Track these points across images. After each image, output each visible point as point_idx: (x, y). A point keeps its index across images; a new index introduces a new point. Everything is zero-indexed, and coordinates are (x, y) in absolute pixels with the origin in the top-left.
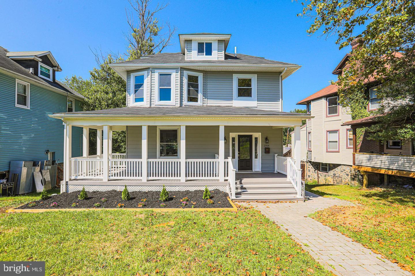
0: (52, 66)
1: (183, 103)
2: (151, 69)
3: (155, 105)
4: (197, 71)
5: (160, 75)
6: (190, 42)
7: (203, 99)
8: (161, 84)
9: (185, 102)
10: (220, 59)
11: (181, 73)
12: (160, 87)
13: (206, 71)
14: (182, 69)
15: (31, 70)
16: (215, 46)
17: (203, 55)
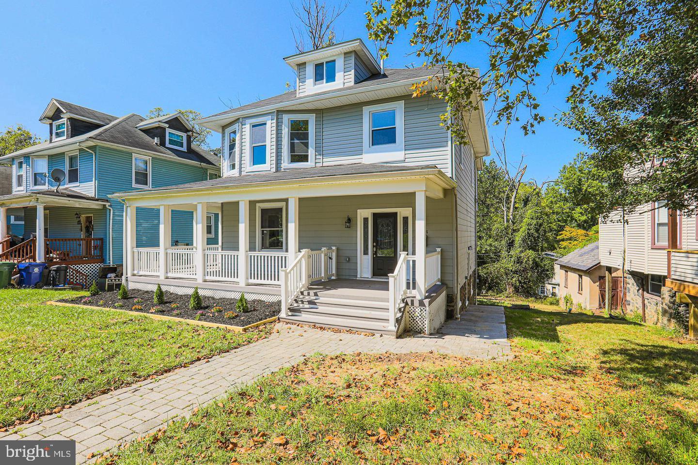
0: (186, 130)
1: (282, 166)
2: (241, 120)
3: (246, 172)
4: (305, 112)
5: (253, 126)
6: (304, 66)
7: (316, 155)
8: (252, 141)
9: (286, 164)
10: (347, 85)
11: (277, 119)
12: (254, 145)
13: (321, 109)
14: (280, 112)
15: (156, 140)
16: (339, 64)
17: (323, 83)
